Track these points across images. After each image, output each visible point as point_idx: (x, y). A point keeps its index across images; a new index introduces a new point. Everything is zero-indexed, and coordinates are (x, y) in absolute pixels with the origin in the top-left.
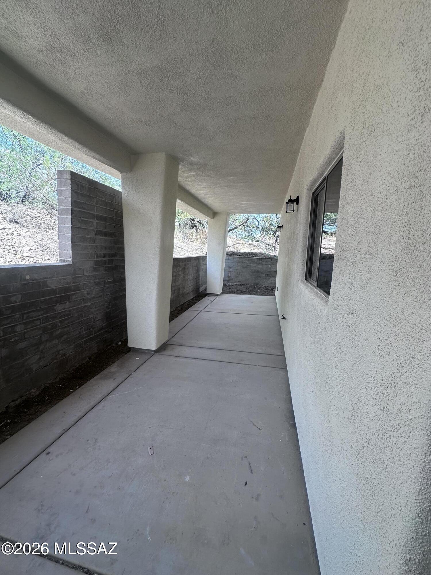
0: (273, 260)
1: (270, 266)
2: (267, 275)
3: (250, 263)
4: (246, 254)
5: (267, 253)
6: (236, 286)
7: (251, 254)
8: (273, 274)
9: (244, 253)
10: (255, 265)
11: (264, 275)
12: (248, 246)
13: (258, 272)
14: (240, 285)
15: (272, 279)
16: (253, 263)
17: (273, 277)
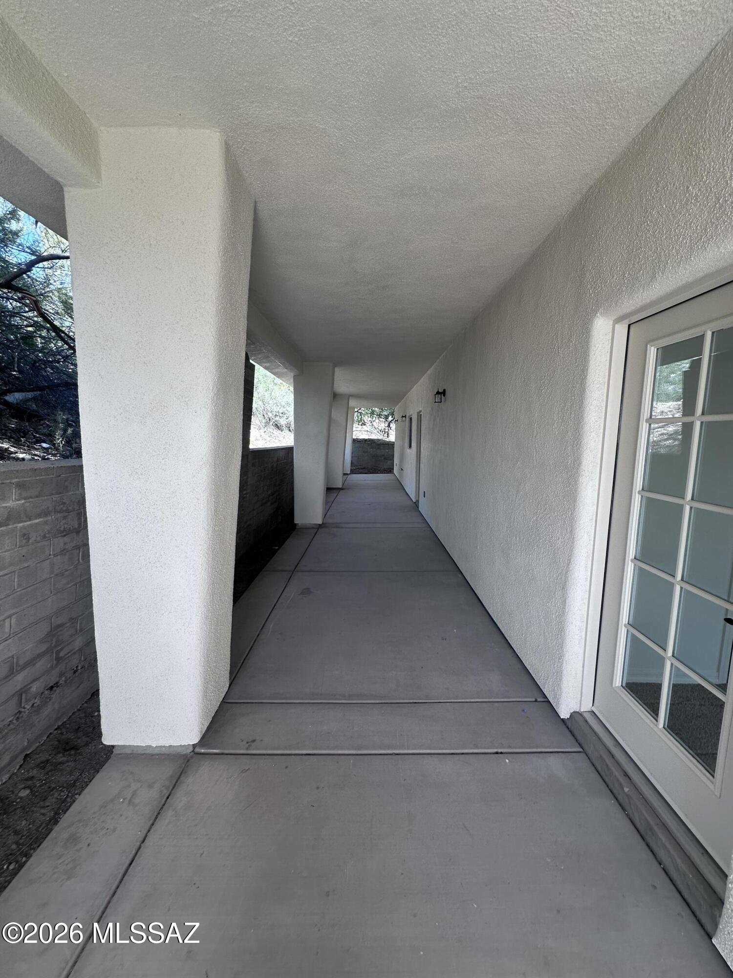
0: (391, 445)
1: (387, 450)
2: (385, 459)
3: (370, 449)
4: (366, 440)
5: (384, 439)
6: (358, 470)
7: (370, 441)
8: (391, 458)
9: (364, 439)
10: (374, 450)
11: (383, 458)
12: (366, 433)
13: (377, 456)
14: (362, 469)
15: (389, 462)
16: (373, 448)
17: (391, 460)
